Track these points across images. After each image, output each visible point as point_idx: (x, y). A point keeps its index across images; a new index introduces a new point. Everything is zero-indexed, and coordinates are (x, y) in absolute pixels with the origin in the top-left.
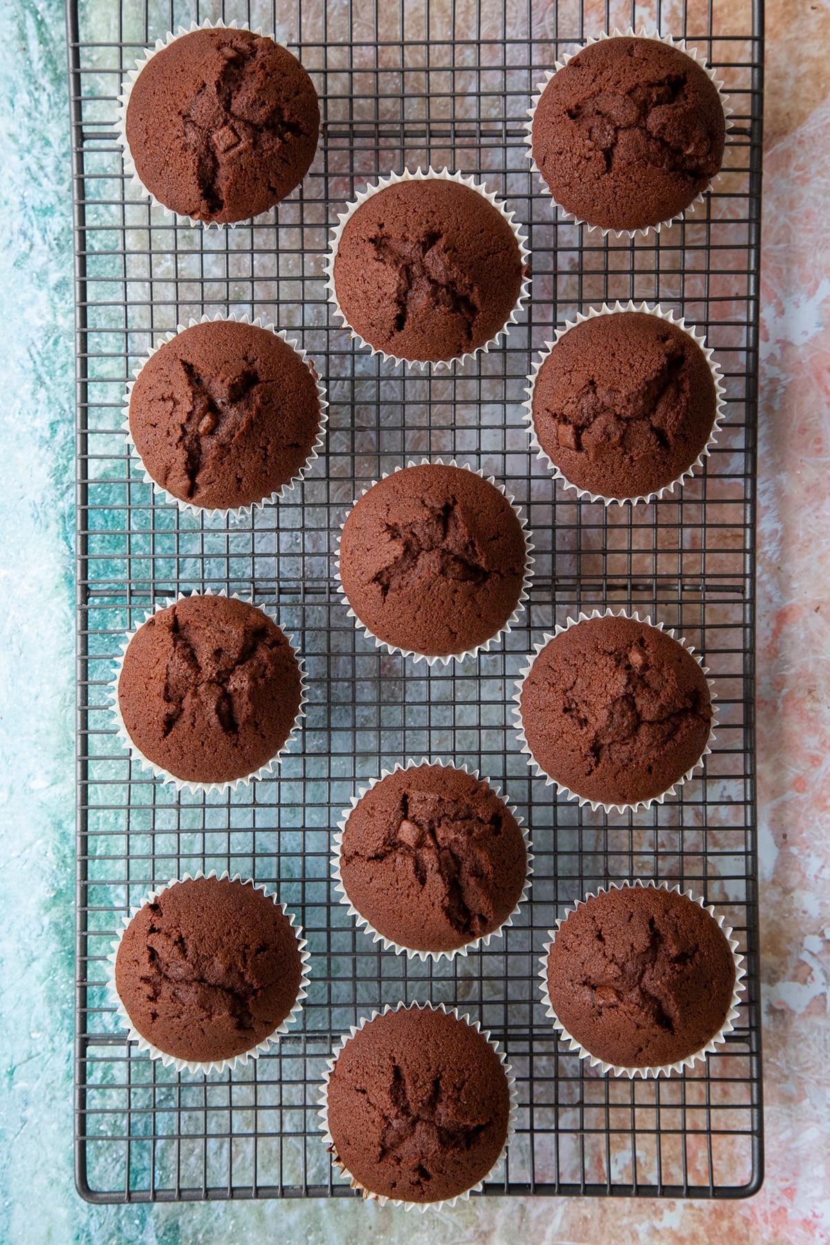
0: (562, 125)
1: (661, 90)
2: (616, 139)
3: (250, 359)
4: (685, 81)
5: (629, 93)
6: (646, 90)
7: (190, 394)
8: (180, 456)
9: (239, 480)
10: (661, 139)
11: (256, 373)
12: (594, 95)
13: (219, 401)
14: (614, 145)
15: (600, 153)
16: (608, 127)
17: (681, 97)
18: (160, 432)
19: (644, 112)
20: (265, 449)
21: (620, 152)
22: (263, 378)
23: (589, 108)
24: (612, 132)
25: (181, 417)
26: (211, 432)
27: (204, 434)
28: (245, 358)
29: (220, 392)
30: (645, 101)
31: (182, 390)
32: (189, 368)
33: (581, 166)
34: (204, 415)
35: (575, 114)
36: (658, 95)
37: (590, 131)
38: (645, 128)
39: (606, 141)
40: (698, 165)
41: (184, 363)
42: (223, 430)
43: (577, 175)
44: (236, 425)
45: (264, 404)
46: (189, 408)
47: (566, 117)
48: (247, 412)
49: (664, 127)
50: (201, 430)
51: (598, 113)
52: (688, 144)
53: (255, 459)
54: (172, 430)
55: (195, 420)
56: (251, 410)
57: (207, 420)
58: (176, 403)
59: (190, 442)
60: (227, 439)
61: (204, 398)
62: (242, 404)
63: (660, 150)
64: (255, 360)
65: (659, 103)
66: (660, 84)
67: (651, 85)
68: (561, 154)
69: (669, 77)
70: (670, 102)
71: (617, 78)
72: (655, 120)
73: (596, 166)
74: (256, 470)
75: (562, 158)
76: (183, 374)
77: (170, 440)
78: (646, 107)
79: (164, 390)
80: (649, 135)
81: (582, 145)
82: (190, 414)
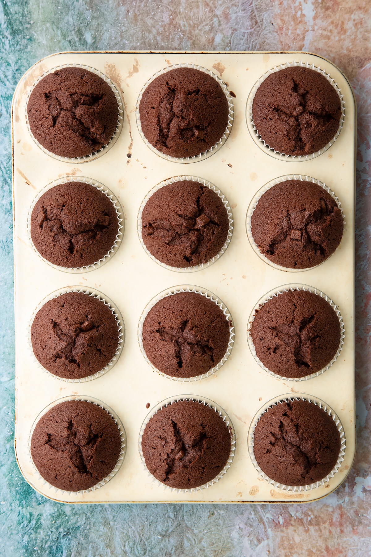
0: (41, 98)
1: (86, 99)
2: (60, 113)
3: (204, 425)
4: (101, 98)
5: (71, 95)
6: (79, 96)
7: (174, 441)
8: (165, 466)
9: (189, 480)
10: (80, 120)
11: (205, 433)
12: (57, 90)
13: (187, 445)
14: (58, 116)
15: (51, 117)
16: (58, 107)
17: (96, 105)
18: (156, 453)
19: (75, 105)
20: (204, 468)
21: (60, 120)
22: (208, 435)
23: (53, 95)
24: (59, 110)
25: (168, 450)
26: (181, 459)
27: (178, 460)
28: (202, 425)
29: (188, 441)
30: (77, 101)
31: (170, 437)
32: (175, 425)
33: (43, 120)
34: (179, 451)
35: (47, 96)
36: (84, 100)
37: (49, 106)
38: (74, 113)
39: (55, 113)
40: (96, 137)
41: (173, 422)
42: (186, 459)
43: (40, 123)
44: (193, 458)
45: (207, 449)
46: (173, 447)
47: (43, 95)
48: (199, 453)
49: (82, 115)
50: (176, 457)
51: (57, 99)
52: (93, 127)
53: (198, 472)
54: (162, 454)
55: (174, 453)
56: (201, 451)
57: (180, 454)
58: (167, 442)
59: (170, 461)
60: (188, 464)
61: (180, 443)
62: (197, 448)
63: (78, 125)
64: (206, 426)
65: (84, 104)
66: (87, 96)
67: (82, 95)
68: (37, 111)
69: (92, 94)
70: (89, 105)
71: (69, 87)
72: (79, 111)
73: (49, 122)
74: (198, 477)
75: (37, 113)
76: (172, 429)
77: (160, 457)
78: (77, 104)
79: (160, 433)
80: (74, 117)
81: (45, 111)
82: (173, 450)
